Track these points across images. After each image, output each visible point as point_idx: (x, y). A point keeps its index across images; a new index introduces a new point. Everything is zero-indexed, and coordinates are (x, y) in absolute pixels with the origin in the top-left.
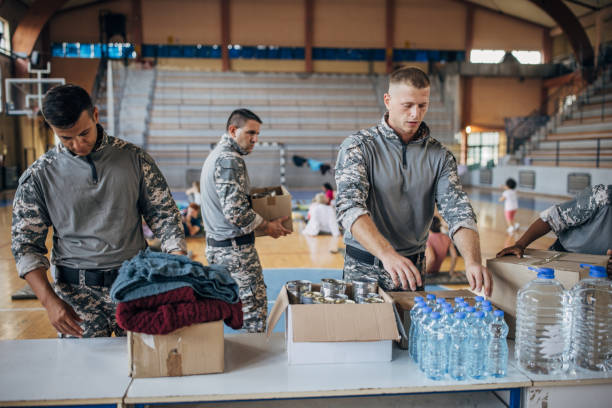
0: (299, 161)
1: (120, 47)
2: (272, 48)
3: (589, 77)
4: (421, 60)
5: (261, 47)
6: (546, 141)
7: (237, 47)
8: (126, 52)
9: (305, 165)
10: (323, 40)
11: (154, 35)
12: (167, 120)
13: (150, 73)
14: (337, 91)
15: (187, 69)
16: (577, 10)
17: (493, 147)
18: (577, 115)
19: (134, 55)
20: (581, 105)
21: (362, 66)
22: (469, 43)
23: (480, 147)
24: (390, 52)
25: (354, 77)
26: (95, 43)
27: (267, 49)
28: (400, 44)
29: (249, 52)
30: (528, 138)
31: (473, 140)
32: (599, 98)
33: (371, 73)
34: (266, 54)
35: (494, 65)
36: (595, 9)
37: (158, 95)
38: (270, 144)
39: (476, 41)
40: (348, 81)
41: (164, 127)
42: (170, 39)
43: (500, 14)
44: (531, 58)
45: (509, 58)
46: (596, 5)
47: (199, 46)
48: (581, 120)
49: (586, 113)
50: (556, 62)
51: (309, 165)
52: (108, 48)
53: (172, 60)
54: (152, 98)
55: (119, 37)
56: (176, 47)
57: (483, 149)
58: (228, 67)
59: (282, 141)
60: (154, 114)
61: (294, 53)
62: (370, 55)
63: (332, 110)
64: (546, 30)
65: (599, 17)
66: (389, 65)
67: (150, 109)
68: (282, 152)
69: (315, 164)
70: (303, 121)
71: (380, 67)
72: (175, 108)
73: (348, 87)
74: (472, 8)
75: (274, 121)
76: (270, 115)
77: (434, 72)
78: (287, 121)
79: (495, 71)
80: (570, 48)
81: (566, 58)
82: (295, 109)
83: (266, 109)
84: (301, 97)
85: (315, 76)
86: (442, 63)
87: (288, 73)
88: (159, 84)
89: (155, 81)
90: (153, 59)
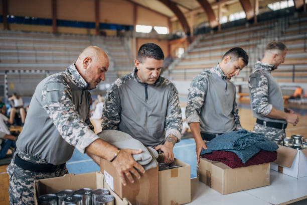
2: (33, 18)
3: (190, 40)
4: (113, 29)
5: (27, 17)
6: (175, 69)
7: (12, 17)
10: (63, 15)
16: (183, 10)
18: (188, 57)
21: (83, 31)
22: (135, 20)
24: (97, 25)
25: (78, 36)
27: (31, 18)
28: (103, 20)
29: (20, 20)
30: (167, 68)
32: (197, 50)
33: (89, 35)
34: (30, 22)
35: (146, 33)
36: (190, 10)
38: (41, 71)
39: (139, 21)
40: (76, 38)
43: (148, 9)
44: (163, 30)
45: (153, 30)
46: (190, 7)
48: (190, 60)
49: (192, 56)
50: (174, 32)
58: (9, 29)
59: (47, 70)
61: (47, 22)
62: (88, 25)
63: (71, 53)
64: (169, 18)
65: (192, 13)
66: (98, 30)
70: (55, 59)
71: (93, 31)
73: (77, 41)
74: (136, 6)
75: (39, 58)
76: (36, 55)
77: (120, 35)
78: (46, 58)
79: (148, 36)
80: (180, 27)
81: (178, 31)
82: (50, 52)
83: (34, 52)
84: (52, 46)
85: (63, 35)
86: (123, 31)
87: (48, 33)
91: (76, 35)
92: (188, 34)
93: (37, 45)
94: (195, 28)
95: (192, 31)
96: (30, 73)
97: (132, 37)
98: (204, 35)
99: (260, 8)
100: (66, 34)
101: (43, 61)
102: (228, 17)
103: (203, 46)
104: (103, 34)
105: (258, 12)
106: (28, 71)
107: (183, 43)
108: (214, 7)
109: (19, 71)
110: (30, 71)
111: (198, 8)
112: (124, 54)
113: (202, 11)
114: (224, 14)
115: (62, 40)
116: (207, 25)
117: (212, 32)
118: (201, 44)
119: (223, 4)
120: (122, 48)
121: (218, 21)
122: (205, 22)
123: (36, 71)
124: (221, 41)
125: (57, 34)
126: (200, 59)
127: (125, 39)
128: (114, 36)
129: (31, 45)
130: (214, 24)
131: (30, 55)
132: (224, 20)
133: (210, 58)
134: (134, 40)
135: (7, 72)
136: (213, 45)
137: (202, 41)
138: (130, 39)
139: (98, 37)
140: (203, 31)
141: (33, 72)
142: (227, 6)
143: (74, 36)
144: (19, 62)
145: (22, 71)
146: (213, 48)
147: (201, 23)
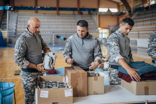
0: (58, 37)
1: (8, 7)
3: (130, 15)
4: (86, 11)
5: (45, 7)
7: (39, 7)
8: (10, 8)
9: (60, 38)
10: (61, 5)
11: (17, 4)
12: (21, 26)
13: (17, 14)
14: (65, 19)
15: (28, 13)
17: (105, 33)
19: (12, 9)
21: (71, 12)
23: (102, 33)
24: (78, 9)
25: (69, 15)
26: (2, 6)
27: (47, 8)
28: (81, 7)
29: (42, 9)
31: (100, 31)
33: (74, 14)
34: (47, 9)
35: (105, 12)
37: (18, 20)
38: (50, 32)
39: (100, 6)
40: (67, 16)
41: (20, 28)
42: (22, 5)
44: (114, 10)
45: (109, 10)
47: (29, 7)
50: (121, 11)
51: (61, 38)
52: (5, 7)
53: (22, 11)
54: (17, 20)
55: (8, 4)
56: (23, 7)
57: (103, 34)
58: (37, 12)
59: (53, 32)
60: (18, 24)
61: (54, 9)
62: (73, 9)
63: (65, 23)
64: (118, 4)
66: (78, 12)
67: (17, 23)
68: (53, 35)
69: (62, 38)
70: (57, 26)
71: (76, 12)
72: (24, 23)
73: (68, 17)
75: (50, 26)
76: (48, 25)
77: (90, 14)
78: (53, 26)
79: (106, 14)
80: (125, 8)
81: (123, 11)
82: (55, 23)
83: (47, 23)
84: (56, 20)
85: (61, 15)
86: (92, 12)
87: (54, 14)
88: (19, 17)
89: (18, 16)
90: (17, 10)
91: (67, 14)
92: (130, 12)
93: (49, 20)
94: (134, 8)
95: (132, 10)
96: (45, 33)
97: (96, 14)
98: (140, 12)
100: (62, 14)
101: (52, 28)
103: (139, 19)
104: (82, 14)
106: (44, 33)
110: (45, 32)
112: (92, 24)
115: (61, 17)
116: (142, 6)
117: (145, 10)
118: (137, 17)
120: (91, 21)
121: (149, 4)
122: (140, 5)
123: (48, 32)
125: (58, 14)
127: (93, 16)
128: (86, 15)
129: (46, 20)
130: (146, 5)
131: (46, 25)
133: (143, 25)
134: (98, 16)
136: (145, 18)
137: (138, 15)
138: (95, 15)
139: (78, 15)
140: (139, 9)
141: (47, 33)
143: (66, 15)
146: (145, 19)
147: (138, 5)
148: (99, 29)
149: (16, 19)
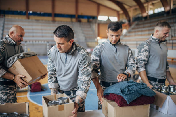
2: (42, 13)
3: (130, 24)
4: (85, 18)
5: (39, 12)
7: (31, 12)
10: (58, 11)
13: (3, 19)
15: (17, 18)
16: (126, 7)
18: (128, 34)
20: (129, 32)
21: (69, 20)
22: (98, 13)
24: (77, 16)
28: (80, 14)
29: (35, 14)
32: (134, 30)
33: (72, 22)
34: (40, 15)
35: (104, 21)
36: (131, 7)
37: (5, 26)
38: (44, 42)
39: (100, 13)
42: (9, 9)
43: (106, 7)
44: (114, 19)
45: (109, 19)
46: (130, 5)
47: (19, 11)
48: (129, 36)
49: (131, 34)
50: (121, 20)
53: (10, 15)
54: (3, 27)
56: (11, 11)
58: (28, 18)
59: (48, 41)
60: (4, 32)
61: (49, 15)
62: (71, 16)
64: (118, 12)
65: (132, 9)
66: (77, 19)
67: (3, 30)
71: (74, 20)
74: (99, 5)
75: (44, 35)
76: (42, 33)
77: (89, 22)
78: (48, 35)
80: (124, 17)
81: (123, 19)
83: (41, 31)
86: (91, 20)
87: (49, 21)
88: (6, 23)
89: (4, 21)
90: (3, 15)
92: (129, 21)
93: (43, 28)
94: (134, 17)
95: (131, 19)
97: (96, 22)
98: (139, 21)
99: (174, 5)
100: (58, 21)
101: (46, 37)
102: (154, 11)
103: (138, 28)
104: (80, 21)
105: (172, 7)
107: (126, 26)
108: (145, 5)
109: (33, 42)
110: (38, 41)
111: (135, 6)
112: (91, 33)
113: (137, 7)
114: (151, 9)
115: (56, 25)
116: (140, 15)
117: (143, 20)
118: (136, 27)
119: (150, 3)
120: (90, 29)
121: (147, 13)
122: (139, 14)
123: (41, 42)
124: (149, 25)
125: (54, 21)
126: (135, 36)
127: (92, 24)
128: (85, 23)
129: (40, 27)
130: (145, 15)
131: (39, 33)
132: (151, 12)
133: (141, 35)
134: (97, 25)
135: (26, 42)
136: (144, 27)
137: (137, 25)
138: (94, 24)
139: (76, 23)
140: (138, 19)
142: (153, 4)
144: (33, 36)
145: (34, 42)
146: (143, 29)
147: (137, 15)
148: (99, 38)
149: (2, 25)
